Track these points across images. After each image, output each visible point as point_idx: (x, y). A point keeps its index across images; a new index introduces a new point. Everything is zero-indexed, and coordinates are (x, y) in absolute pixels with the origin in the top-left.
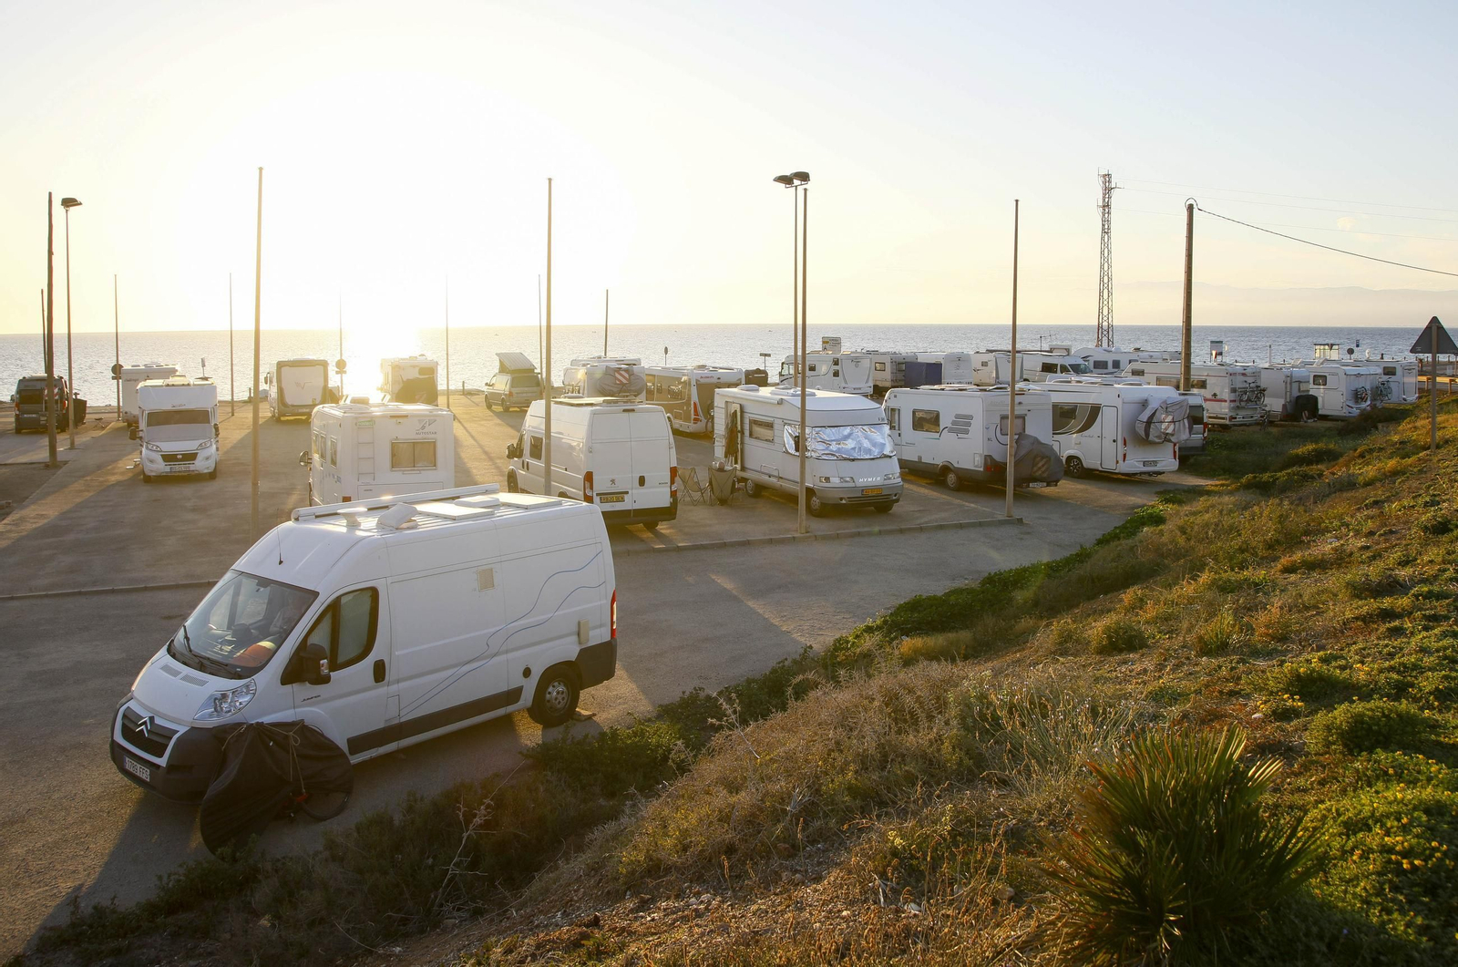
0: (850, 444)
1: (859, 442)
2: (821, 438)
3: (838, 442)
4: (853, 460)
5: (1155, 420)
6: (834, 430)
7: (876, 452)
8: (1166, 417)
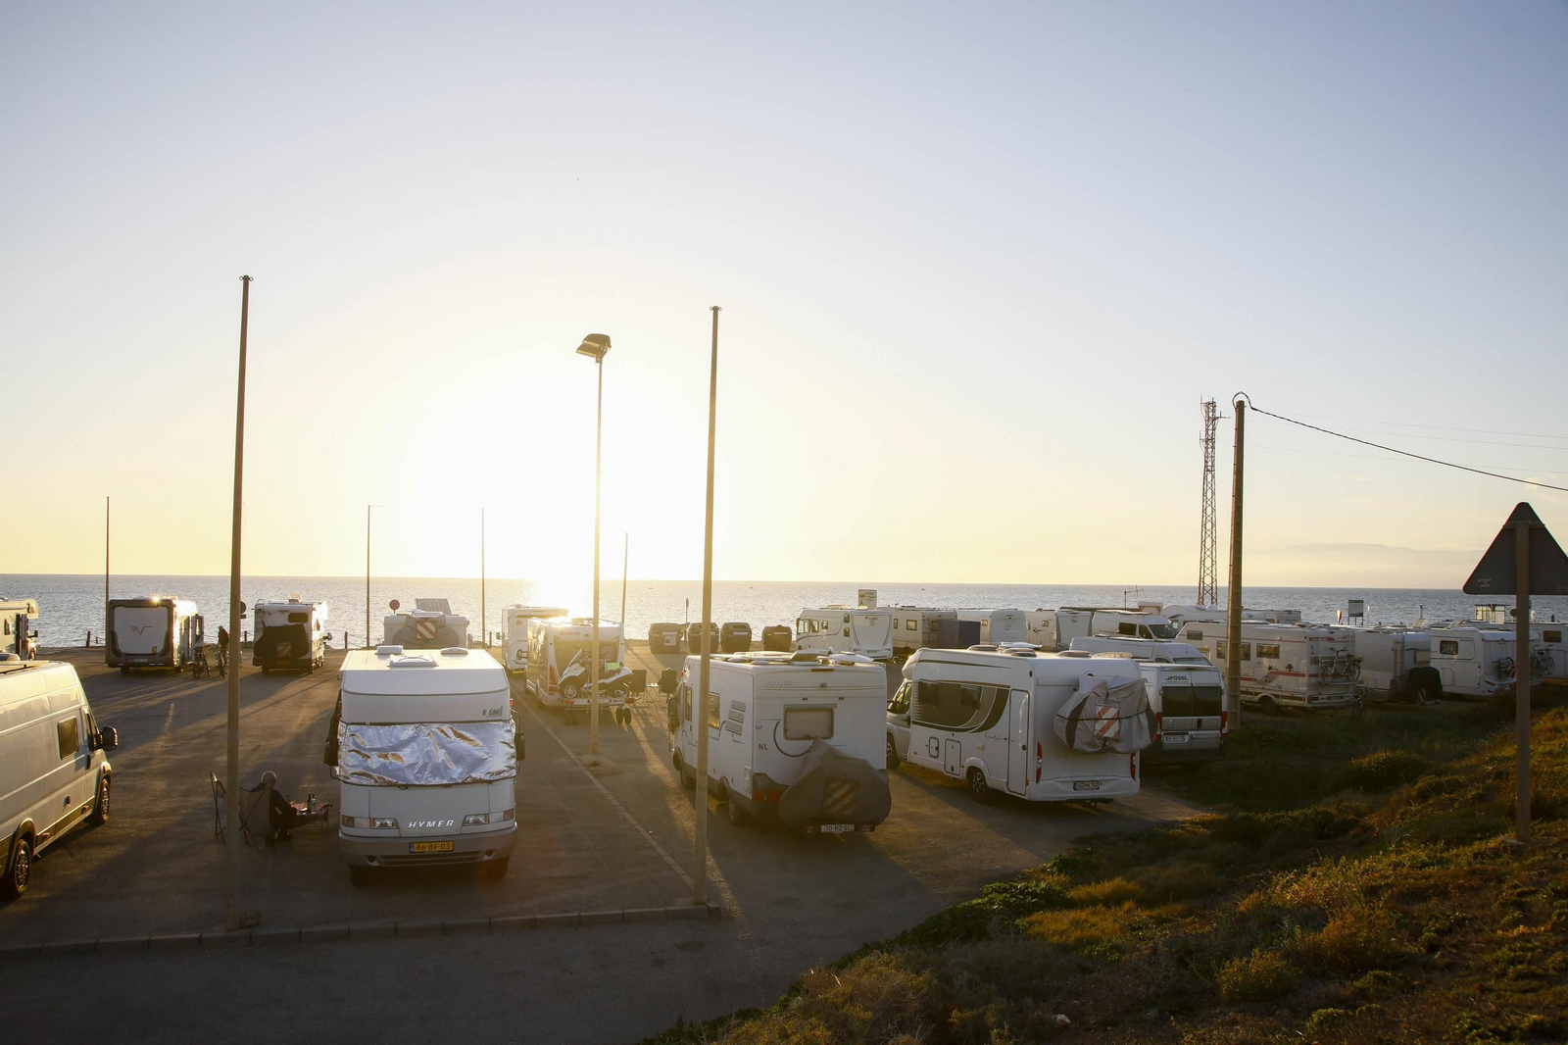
0: (407, 756)
1: (428, 754)
2: (355, 744)
3: (383, 753)
4: (406, 787)
5: (1083, 715)
6: (382, 730)
7: (457, 772)
8: (1104, 711)
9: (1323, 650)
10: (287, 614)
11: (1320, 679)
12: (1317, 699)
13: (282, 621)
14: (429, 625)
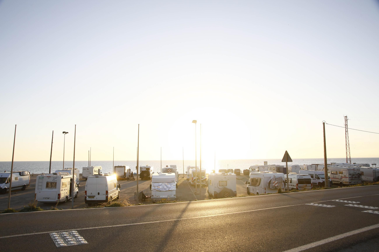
0: (161, 187)
1: (163, 187)
2: (154, 185)
3: (157, 186)
4: (160, 191)
5: (271, 183)
6: (157, 183)
7: (167, 189)
8: (275, 182)
9: (352, 172)
10: (146, 168)
11: (351, 178)
12: (351, 183)
13: (145, 170)
14: (170, 170)
